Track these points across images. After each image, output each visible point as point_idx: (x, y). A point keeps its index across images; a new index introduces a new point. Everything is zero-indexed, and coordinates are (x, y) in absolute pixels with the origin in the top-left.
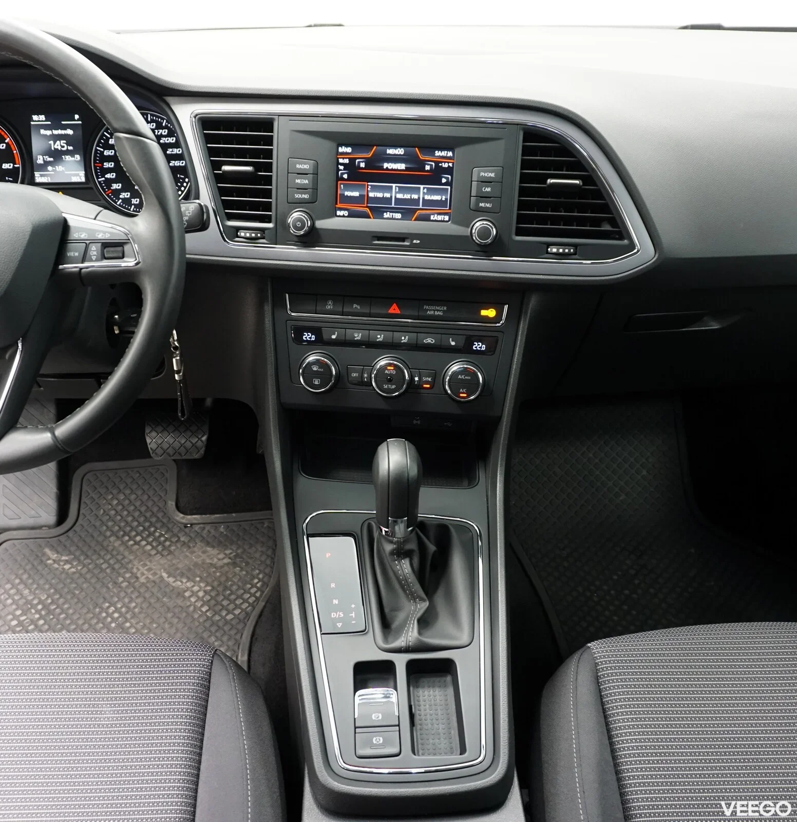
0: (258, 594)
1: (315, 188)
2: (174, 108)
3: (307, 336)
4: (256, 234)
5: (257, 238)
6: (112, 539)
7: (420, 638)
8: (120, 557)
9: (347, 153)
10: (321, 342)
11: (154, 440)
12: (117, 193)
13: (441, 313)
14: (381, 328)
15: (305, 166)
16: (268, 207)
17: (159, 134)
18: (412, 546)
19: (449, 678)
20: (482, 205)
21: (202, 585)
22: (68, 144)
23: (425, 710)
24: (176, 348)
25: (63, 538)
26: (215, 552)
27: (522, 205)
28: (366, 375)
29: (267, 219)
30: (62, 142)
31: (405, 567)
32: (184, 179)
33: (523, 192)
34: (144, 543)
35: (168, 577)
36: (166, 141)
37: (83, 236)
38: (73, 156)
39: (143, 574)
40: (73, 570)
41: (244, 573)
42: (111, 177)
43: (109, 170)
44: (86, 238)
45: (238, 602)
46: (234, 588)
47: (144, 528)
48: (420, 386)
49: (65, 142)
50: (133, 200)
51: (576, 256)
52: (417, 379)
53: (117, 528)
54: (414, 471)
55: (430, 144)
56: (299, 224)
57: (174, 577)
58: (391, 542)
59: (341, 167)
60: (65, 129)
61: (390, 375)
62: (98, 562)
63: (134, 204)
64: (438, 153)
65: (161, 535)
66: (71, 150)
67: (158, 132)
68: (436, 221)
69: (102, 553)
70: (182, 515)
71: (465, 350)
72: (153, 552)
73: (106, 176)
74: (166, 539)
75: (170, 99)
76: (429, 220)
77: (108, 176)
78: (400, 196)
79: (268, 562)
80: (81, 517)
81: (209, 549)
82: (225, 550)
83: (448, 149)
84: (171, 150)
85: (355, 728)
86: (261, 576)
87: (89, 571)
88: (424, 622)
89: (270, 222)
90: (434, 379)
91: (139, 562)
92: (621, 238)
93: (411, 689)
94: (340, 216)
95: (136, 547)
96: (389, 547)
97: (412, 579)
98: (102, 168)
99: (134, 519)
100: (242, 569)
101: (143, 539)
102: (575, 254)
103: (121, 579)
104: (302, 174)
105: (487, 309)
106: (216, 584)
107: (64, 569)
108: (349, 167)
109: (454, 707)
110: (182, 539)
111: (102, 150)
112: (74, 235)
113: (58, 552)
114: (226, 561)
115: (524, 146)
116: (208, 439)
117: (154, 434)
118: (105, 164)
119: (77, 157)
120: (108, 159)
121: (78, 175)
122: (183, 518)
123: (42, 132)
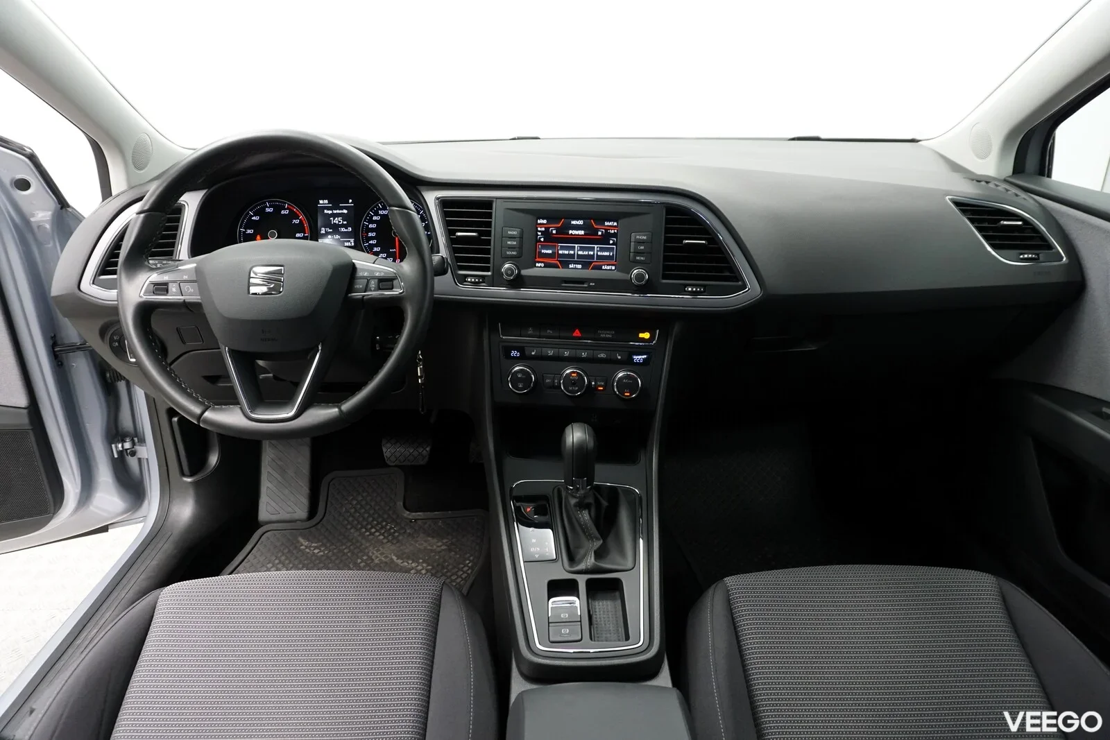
0: (469, 572)
1: (520, 247)
2: (423, 194)
3: (514, 353)
4: (479, 280)
5: (479, 283)
6: (352, 531)
7: (597, 563)
8: (358, 544)
9: (543, 224)
10: (524, 358)
11: (389, 451)
13: (610, 336)
14: (566, 347)
15: (514, 233)
16: (487, 260)
18: (590, 500)
19: (617, 594)
20: (638, 258)
21: (424, 565)
22: (343, 220)
23: (600, 615)
24: (420, 360)
25: (313, 529)
26: (435, 540)
27: (666, 258)
28: (556, 381)
29: (487, 269)
30: (339, 218)
31: (585, 516)
33: (666, 249)
34: (377, 534)
35: (397, 559)
37: (366, 274)
38: (346, 228)
39: (377, 557)
40: (322, 553)
41: (458, 556)
42: (374, 243)
43: (372, 238)
44: (368, 275)
45: (453, 578)
46: (450, 567)
47: (378, 522)
48: (596, 388)
49: (341, 218)
51: (705, 294)
52: (593, 383)
53: (356, 522)
54: (591, 444)
55: (601, 217)
56: (509, 272)
57: (402, 559)
58: (575, 497)
59: (540, 233)
60: (342, 210)
61: (574, 380)
62: (341, 548)
64: (606, 224)
65: (391, 528)
66: (345, 224)
67: (416, 207)
68: (606, 270)
69: (344, 541)
70: (408, 513)
71: (628, 363)
72: (385, 541)
74: (395, 532)
75: (420, 188)
76: (601, 269)
77: (371, 242)
78: (580, 253)
79: (477, 548)
80: (327, 515)
81: (429, 539)
82: (443, 539)
83: (614, 221)
85: (549, 623)
86: (471, 558)
87: (334, 554)
88: (599, 555)
89: (489, 271)
90: (606, 384)
91: (374, 548)
92: (738, 281)
93: (590, 601)
94: (538, 267)
95: (371, 537)
96: (573, 501)
97: (590, 524)
98: (367, 236)
99: (370, 516)
100: (456, 553)
101: (377, 531)
102: (704, 292)
103: (359, 561)
104: (512, 238)
105: (644, 332)
106: (435, 564)
107: (314, 553)
108: (545, 233)
109: (621, 613)
110: (408, 531)
111: (367, 224)
112: (360, 274)
113: (309, 541)
114: (443, 547)
115: (666, 218)
116: (431, 450)
117: (389, 445)
118: (369, 234)
119: (350, 229)
120: (372, 230)
121: (349, 241)
122: (409, 514)
123: (326, 211)
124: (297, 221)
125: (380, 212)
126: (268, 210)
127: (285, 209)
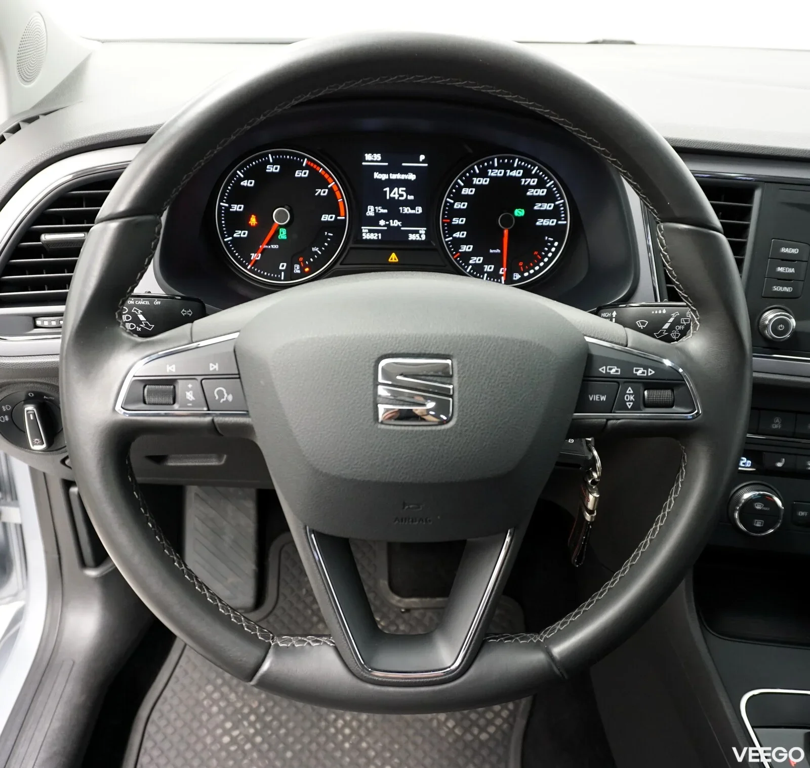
1: (802, 279)
12: (466, 256)
15: (793, 251)
17: (526, 183)
22: (408, 193)
30: (401, 189)
32: (552, 243)
36: (535, 194)
37: (614, 371)
38: (413, 208)
42: (461, 236)
43: (459, 228)
44: (619, 375)
49: (404, 189)
50: (486, 266)
56: (781, 327)
60: (407, 174)
63: (487, 272)
66: (411, 200)
67: (525, 182)
70: (397, 598)
73: (454, 235)
77: (457, 235)
80: (281, 598)
84: (540, 204)
98: (450, 224)
104: (787, 260)
111: (452, 201)
118: (454, 219)
119: (419, 210)
120: (459, 213)
121: (417, 232)
122: (399, 601)
123: (377, 175)
124: (322, 192)
125: (476, 181)
126: (271, 169)
127: (303, 168)
